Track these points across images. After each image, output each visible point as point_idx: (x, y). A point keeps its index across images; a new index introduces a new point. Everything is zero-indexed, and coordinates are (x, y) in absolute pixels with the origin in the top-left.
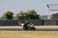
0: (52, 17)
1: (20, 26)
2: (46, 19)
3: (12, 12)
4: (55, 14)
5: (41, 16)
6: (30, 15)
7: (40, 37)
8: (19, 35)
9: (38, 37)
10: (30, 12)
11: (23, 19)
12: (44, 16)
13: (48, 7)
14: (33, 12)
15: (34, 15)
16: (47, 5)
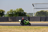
0: (37, 14)
1: (10, 22)
2: (31, 16)
3: (3, 10)
4: (39, 12)
5: (27, 14)
6: (18, 12)
7: (26, 31)
8: (9, 29)
9: (25, 31)
10: (19, 10)
11: (12, 16)
12: (30, 13)
13: (33, 6)
14: (21, 10)
15: (21, 12)
16: (33, 4)
